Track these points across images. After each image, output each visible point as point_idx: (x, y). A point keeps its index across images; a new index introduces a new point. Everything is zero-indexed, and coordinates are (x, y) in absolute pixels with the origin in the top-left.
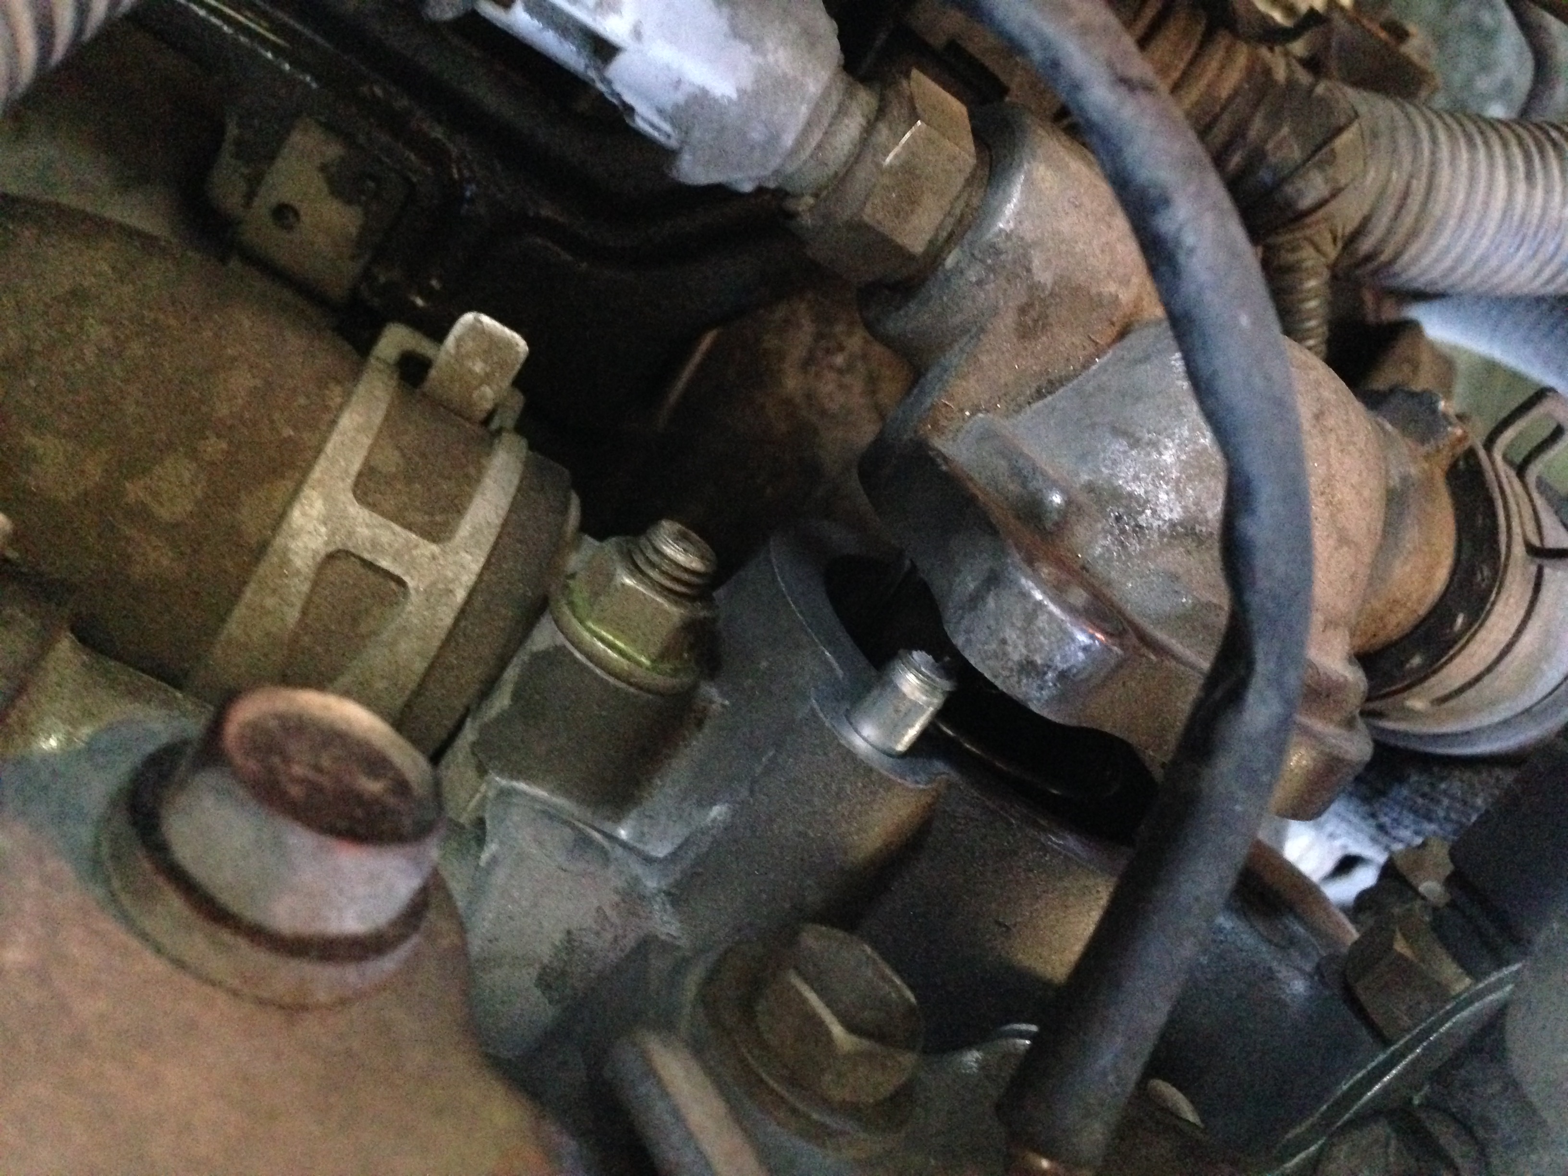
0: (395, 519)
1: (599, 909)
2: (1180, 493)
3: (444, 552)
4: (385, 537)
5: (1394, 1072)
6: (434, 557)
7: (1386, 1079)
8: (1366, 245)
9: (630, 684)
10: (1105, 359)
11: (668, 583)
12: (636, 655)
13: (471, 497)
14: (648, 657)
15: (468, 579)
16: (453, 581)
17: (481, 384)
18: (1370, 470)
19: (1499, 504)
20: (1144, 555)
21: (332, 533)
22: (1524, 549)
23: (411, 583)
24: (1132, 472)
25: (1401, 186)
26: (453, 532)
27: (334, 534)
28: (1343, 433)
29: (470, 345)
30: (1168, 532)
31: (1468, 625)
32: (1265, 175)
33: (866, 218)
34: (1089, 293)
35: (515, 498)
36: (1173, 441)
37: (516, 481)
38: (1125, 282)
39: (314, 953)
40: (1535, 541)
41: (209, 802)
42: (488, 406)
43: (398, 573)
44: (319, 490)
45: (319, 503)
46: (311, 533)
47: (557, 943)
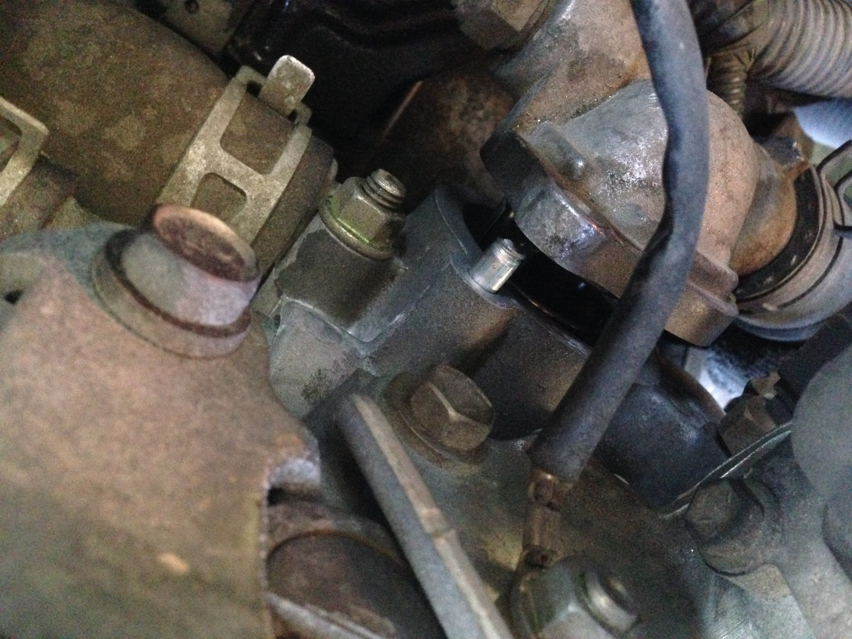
0: (242, 160)
1: (335, 361)
2: (646, 165)
3: (266, 180)
4: (236, 168)
6: (260, 182)
9: (358, 252)
10: (614, 96)
11: (381, 201)
12: (361, 237)
13: (281, 153)
14: (368, 239)
15: (278, 194)
16: (269, 195)
17: (289, 95)
18: (748, 163)
19: (821, 200)
20: (624, 196)
21: (209, 164)
22: (833, 225)
23: (248, 194)
24: (621, 153)
25: (787, 29)
26: (271, 170)
28: (735, 141)
29: (284, 73)
30: (637, 185)
31: (798, 262)
32: (714, 18)
33: (492, 8)
34: (608, 58)
35: (303, 156)
36: (645, 138)
38: (628, 54)
39: (194, 330)
40: (840, 223)
41: (145, 248)
42: (292, 108)
43: (241, 188)
44: (203, 140)
45: (203, 148)
46: (198, 163)
47: (314, 375)
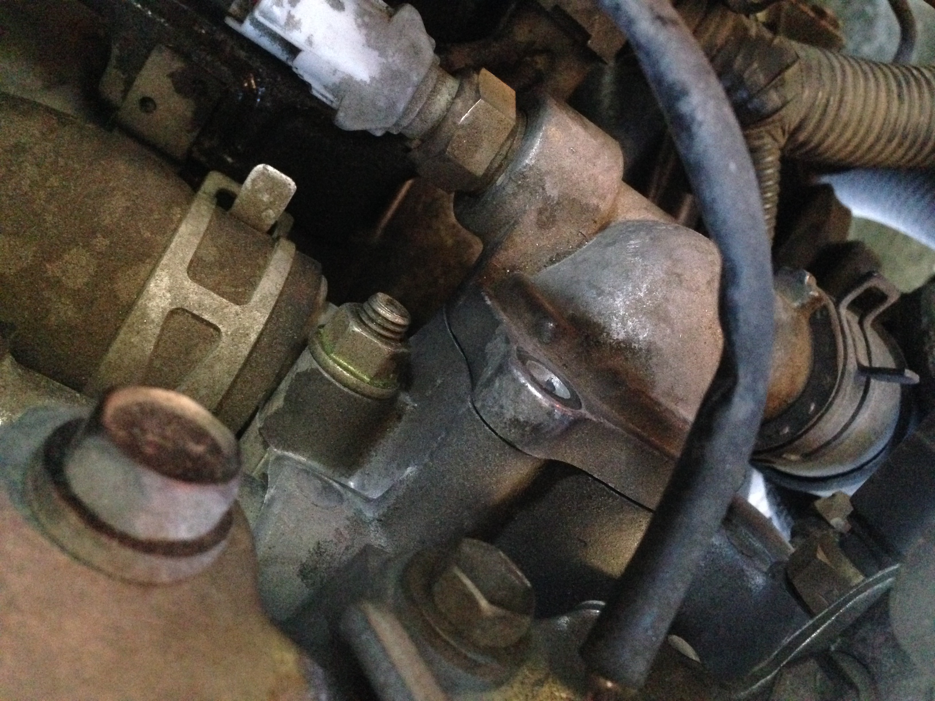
0: (213, 289)
1: (337, 530)
3: (244, 311)
4: (207, 301)
5: (818, 631)
6: (237, 314)
7: (813, 636)
8: (802, 137)
9: (357, 392)
11: (382, 332)
12: (360, 374)
13: (260, 277)
14: (369, 377)
15: (258, 327)
16: (248, 328)
17: (266, 209)
23: (223, 329)
25: (824, 101)
26: (249, 299)
27: (175, 298)
29: (260, 184)
31: (817, 410)
32: (742, 94)
33: (448, 154)
35: (287, 279)
37: (288, 269)
42: (272, 222)
43: (215, 323)
44: (166, 271)
45: (166, 279)
46: (161, 297)
47: (311, 550)
